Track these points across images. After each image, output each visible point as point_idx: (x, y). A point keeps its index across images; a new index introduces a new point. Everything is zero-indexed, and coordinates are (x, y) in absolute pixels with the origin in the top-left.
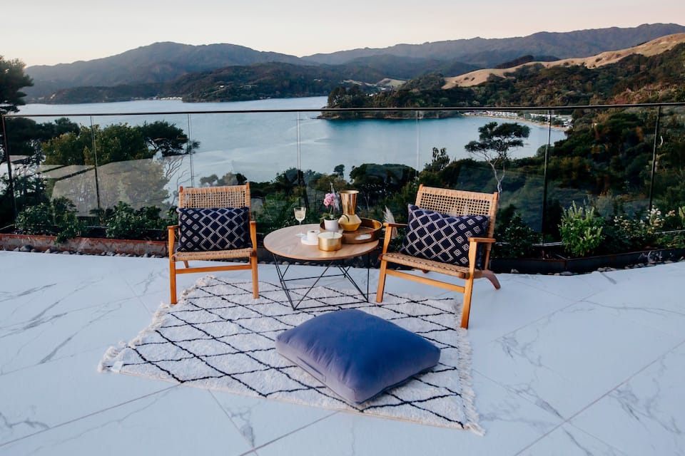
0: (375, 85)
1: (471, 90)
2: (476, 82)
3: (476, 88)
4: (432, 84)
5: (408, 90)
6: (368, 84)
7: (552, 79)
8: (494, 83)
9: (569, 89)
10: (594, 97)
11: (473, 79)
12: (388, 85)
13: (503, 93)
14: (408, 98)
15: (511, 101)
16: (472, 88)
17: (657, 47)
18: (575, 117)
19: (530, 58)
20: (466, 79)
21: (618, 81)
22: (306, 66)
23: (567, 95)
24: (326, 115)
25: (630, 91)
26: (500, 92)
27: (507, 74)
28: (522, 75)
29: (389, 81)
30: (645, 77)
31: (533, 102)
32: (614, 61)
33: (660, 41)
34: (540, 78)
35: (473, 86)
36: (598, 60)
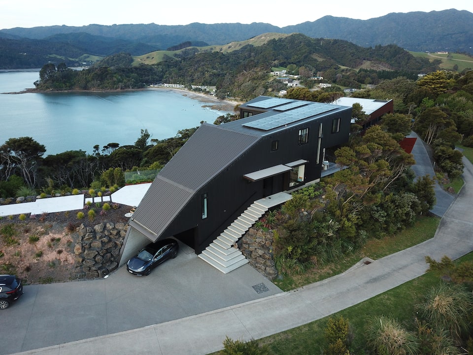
0: (77, 60)
1: (152, 68)
2: (155, 62)
3: (156, 66)
4: (123, 61)
5: (106, 68)
6: (71, 59)
7: (203, 61)
8: (167, 63)
9: (213, 68)
10: (227, 74)
11: (153, 58)
12: (87, 59)
13: (174, 70)
14: (107, 74)
15: (179, 76)
16: (153, 67)
17: (260, 40)
18: (218, 88)
19: (189, 44)
20: (148, 58)
21: (240, 63)
22: (8, 40)
23: (212, 73)
24: (39, 88)
25: (245, 72)
26: (171, 69)
27: (176, 55)
28: (184, 57)
29: (88, 57)
30: (252, 63)
31: (193, 77)
32: (238, 48)
33: (261, 37)
34: (196, 60)
35: (153, 65)
36: (229, 47)
